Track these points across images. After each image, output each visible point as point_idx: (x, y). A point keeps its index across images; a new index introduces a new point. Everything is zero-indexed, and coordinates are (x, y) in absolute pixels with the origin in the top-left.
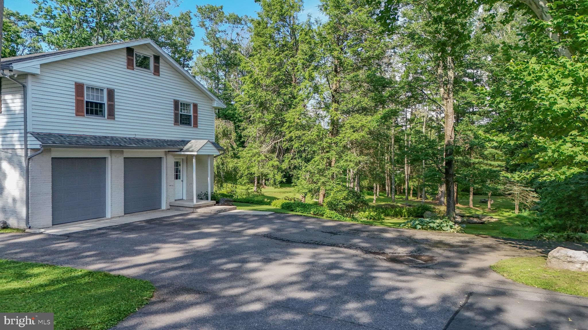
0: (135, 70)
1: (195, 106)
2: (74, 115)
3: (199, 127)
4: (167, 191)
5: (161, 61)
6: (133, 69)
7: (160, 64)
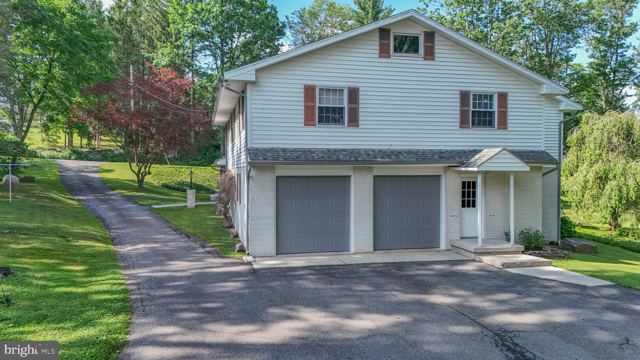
0: (392, 57)
1: (503, 97)
2: (303, 125)
3: (509, 129)
4: (447, 224)
5: (437, 38)
6: (389, 57)
7: (436, 43)
